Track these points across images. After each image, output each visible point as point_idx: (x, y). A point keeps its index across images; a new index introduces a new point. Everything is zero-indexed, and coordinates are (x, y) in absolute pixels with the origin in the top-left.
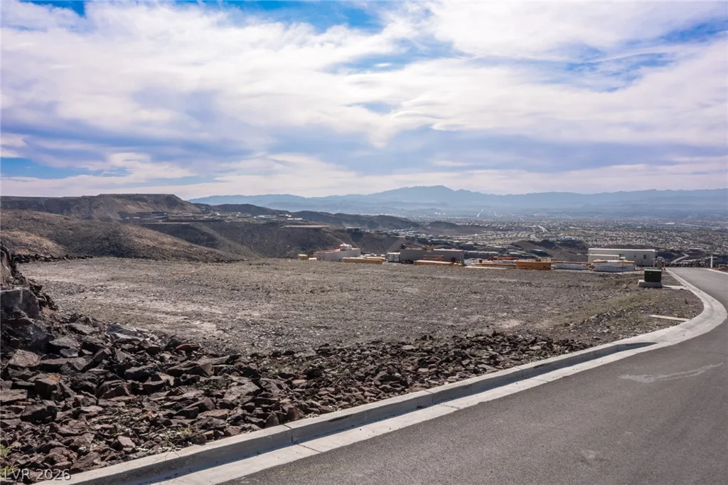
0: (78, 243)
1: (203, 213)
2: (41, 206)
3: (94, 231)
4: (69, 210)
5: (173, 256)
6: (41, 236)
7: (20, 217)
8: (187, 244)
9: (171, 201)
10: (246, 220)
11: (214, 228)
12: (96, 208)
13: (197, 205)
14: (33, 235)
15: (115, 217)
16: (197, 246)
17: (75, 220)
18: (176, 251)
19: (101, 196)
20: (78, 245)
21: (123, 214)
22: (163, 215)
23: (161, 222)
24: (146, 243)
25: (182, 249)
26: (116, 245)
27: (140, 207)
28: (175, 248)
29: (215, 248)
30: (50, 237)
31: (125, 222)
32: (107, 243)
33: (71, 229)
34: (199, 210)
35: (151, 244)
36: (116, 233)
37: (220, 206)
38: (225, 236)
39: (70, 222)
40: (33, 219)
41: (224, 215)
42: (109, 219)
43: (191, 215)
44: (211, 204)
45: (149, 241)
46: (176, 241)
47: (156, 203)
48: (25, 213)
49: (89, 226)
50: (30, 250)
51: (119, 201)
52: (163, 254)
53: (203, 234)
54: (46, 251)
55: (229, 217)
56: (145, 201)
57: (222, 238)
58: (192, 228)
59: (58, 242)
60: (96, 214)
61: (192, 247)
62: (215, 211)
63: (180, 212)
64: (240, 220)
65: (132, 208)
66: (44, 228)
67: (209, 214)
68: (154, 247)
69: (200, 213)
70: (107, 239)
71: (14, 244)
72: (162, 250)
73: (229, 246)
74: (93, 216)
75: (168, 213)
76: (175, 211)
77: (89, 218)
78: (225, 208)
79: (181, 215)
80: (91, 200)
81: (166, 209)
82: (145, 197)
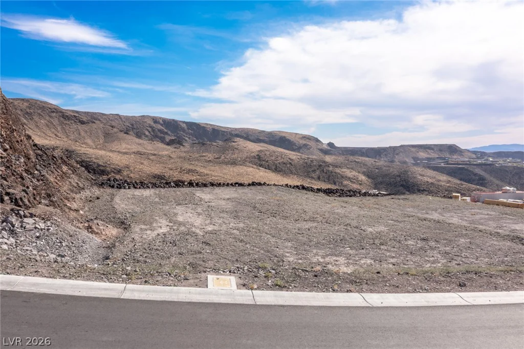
0: (381, 178)
1: (478, 158)
2: (363, 153)
3: (391, 170)
4: (380, 156)
5: (446, 191)
6: (359, 172)
7: (348, 160)
8: (459, 182)
9: (453, 149)
10: (515, 165)
11: (485, 171)
12: (397, 154)
13: (475, 152)
14: (354, 172)
15: (410, 161)
16: (466, 184)
17: (382, 162)
18: (449, 187)
19: (402, 146)
20: (380, 179)
21: (415, 159)
22: (445, 160)
23: (442, 165)
24: (426, 180)
25: (454, 186)
26: (405, 180)
27: (429, 154)
28: (448, 185)
29: (484, 186)
30: (364, 174)
31: (416, 164)
32: (399, 179)
33: (377, 169)
34: (474, 156)
35: (430, 181)
36: (406, 172)
37: (494, 153)
38: (494, 178)
39: (377, 164)
40: (355, 161)
41: (496, 160)
42: (405, 162)
43: (467, 160)
44: (488, 151)
45: (429, 178)
46: (450, 179)
47: (441, 150)
48: (351, 158)
49: (389, 167)
50: (351, 181)
51: (413, 149)
52: (439, 188)
53: (475, 175)
54: (360, 182)
55: (501, 162)
56: (433, 149)
57: (492, 178)
58: (466, 170)
59: (368, 176)
60: (397, 159)
61: (462, 185)
62: (489, 156)
63: (459, 157)
64: (510, 164)
65: (422, 155)
66: (361, 167)
67: (484, 159)
68: (432, 183)
69: (475, 159)
70: (399, 176)
71: (342, 177)
72: (438, 185)
73: (497, 185)
74: (395, 160)
75: (449, 158)
76: (455, 157)
77: (392, 161)
78: (499, 154)
79: (458, 160)
80: (394, 149)
81: (447, 155)
82: (432, 147)
